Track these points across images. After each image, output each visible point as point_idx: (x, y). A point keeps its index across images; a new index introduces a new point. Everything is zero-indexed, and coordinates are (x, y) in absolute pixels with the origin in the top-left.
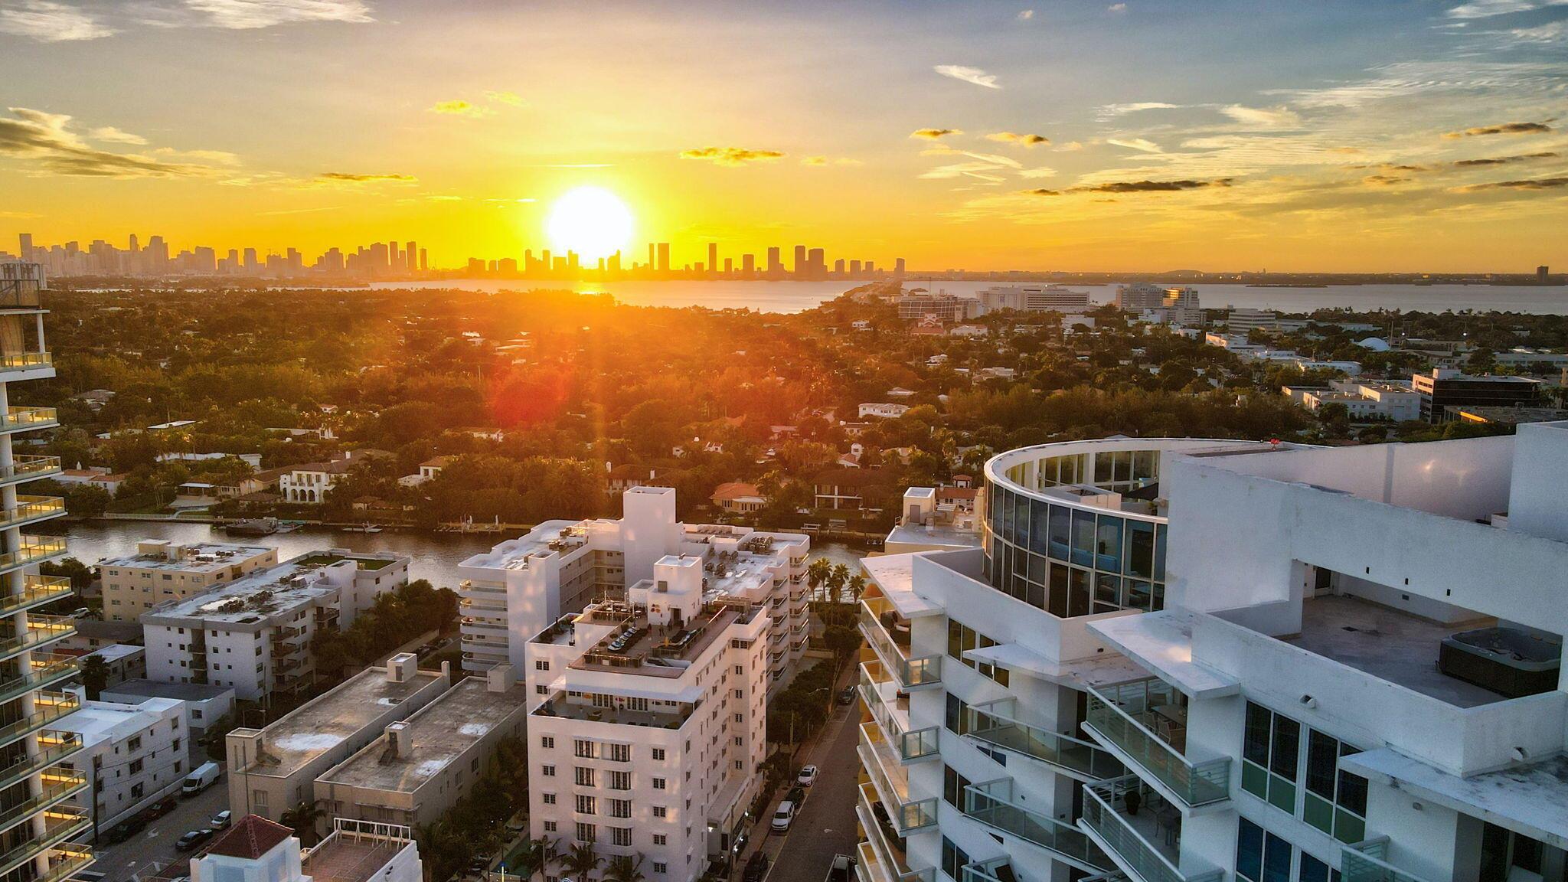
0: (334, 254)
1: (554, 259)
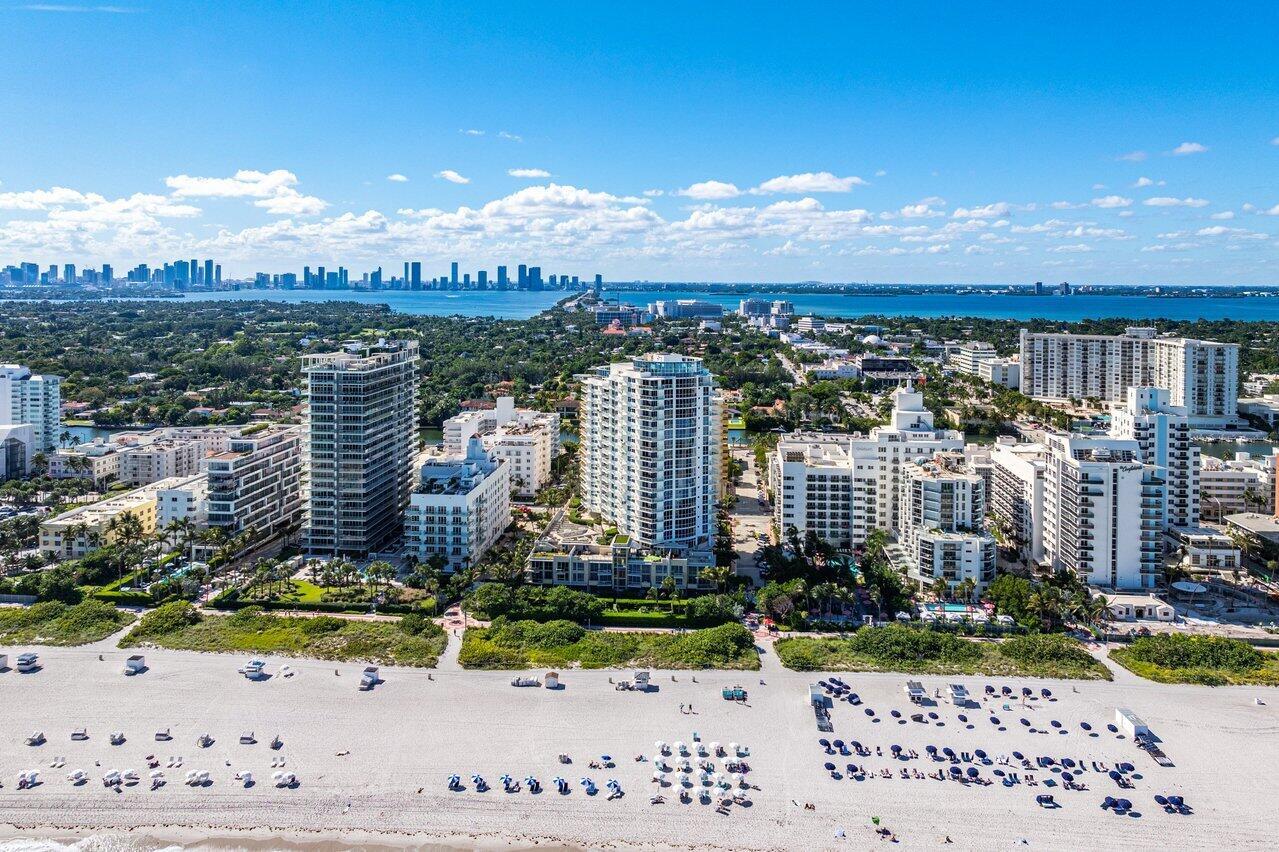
0: (142, 268)
1: (328, 274)
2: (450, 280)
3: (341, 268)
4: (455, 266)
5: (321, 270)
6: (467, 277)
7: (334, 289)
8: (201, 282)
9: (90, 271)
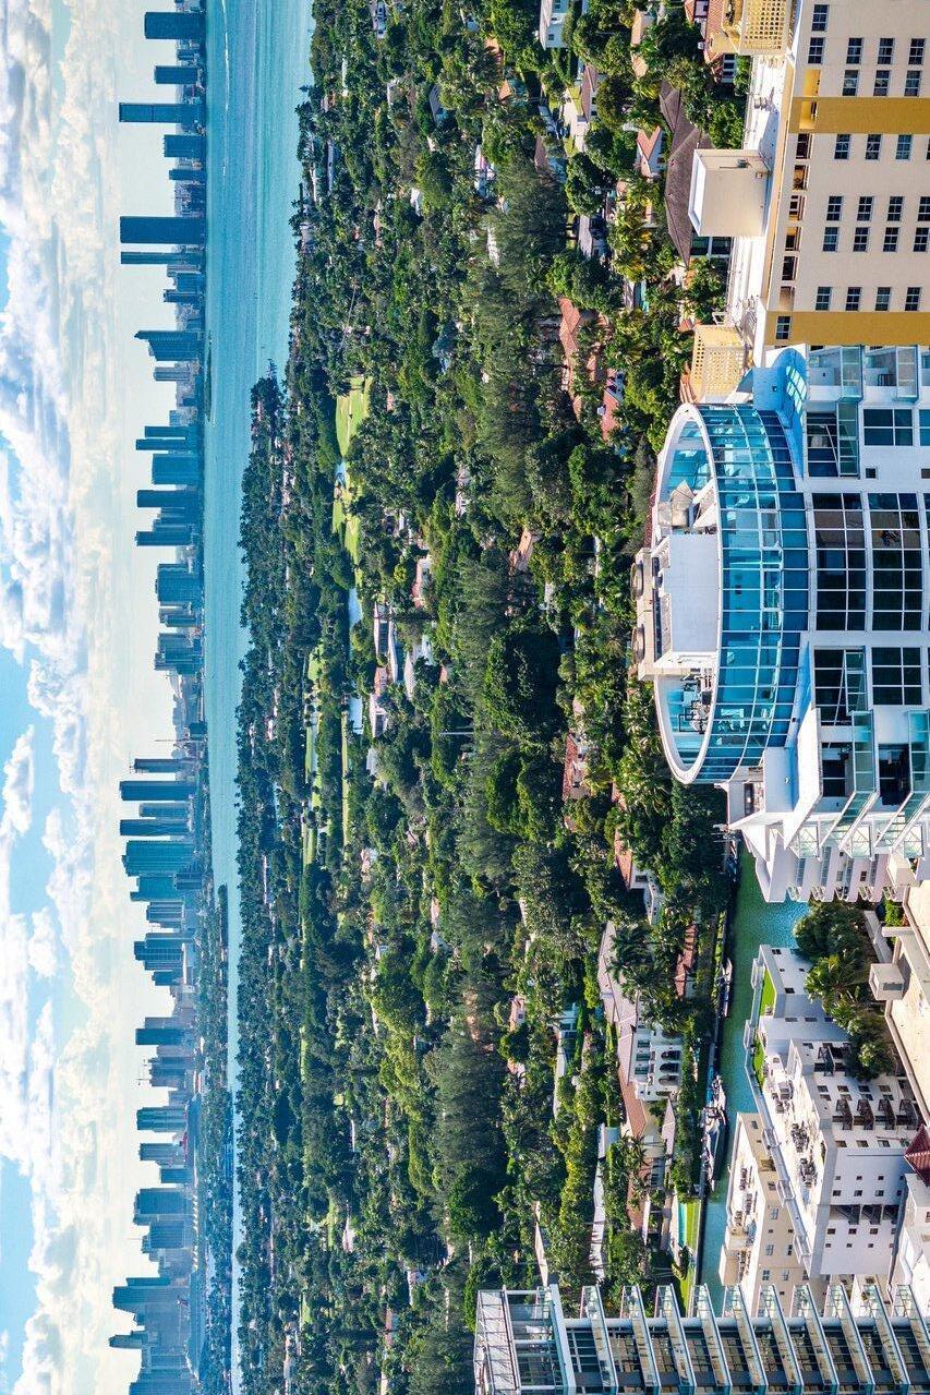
0: (146, 951)
1: (156, 481)
2: (172, 129)
3: (141, 445)
4: (130, 113)
5: (145, 499)
6: (163, 75)
7: (201, 464)
8: (182, 812)
9: (154, 1072)
